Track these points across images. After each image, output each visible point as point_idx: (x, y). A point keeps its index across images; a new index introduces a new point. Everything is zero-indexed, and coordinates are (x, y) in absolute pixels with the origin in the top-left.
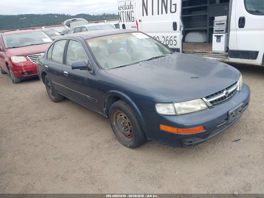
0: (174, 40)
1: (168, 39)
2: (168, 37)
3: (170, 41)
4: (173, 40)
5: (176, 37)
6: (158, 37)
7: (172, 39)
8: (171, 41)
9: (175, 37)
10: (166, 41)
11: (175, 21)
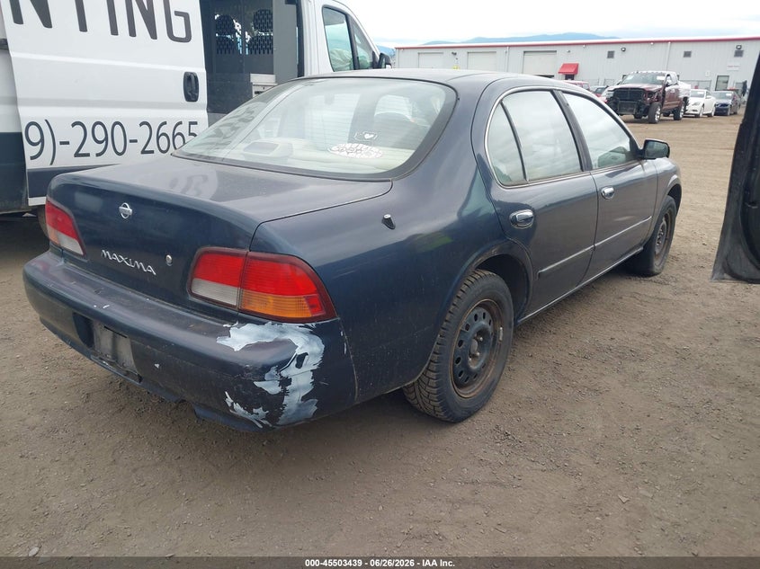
0: (191, 134)
1: (168, 129)
2: (165, 123)
3: (174, 137)
4: (186, 135)
5: (196, 123)
6: (117, 123)
7: (183, 129)
8: (179, 138)
9: (191, 123)
10: (158, 138)
11: (190, 70)
